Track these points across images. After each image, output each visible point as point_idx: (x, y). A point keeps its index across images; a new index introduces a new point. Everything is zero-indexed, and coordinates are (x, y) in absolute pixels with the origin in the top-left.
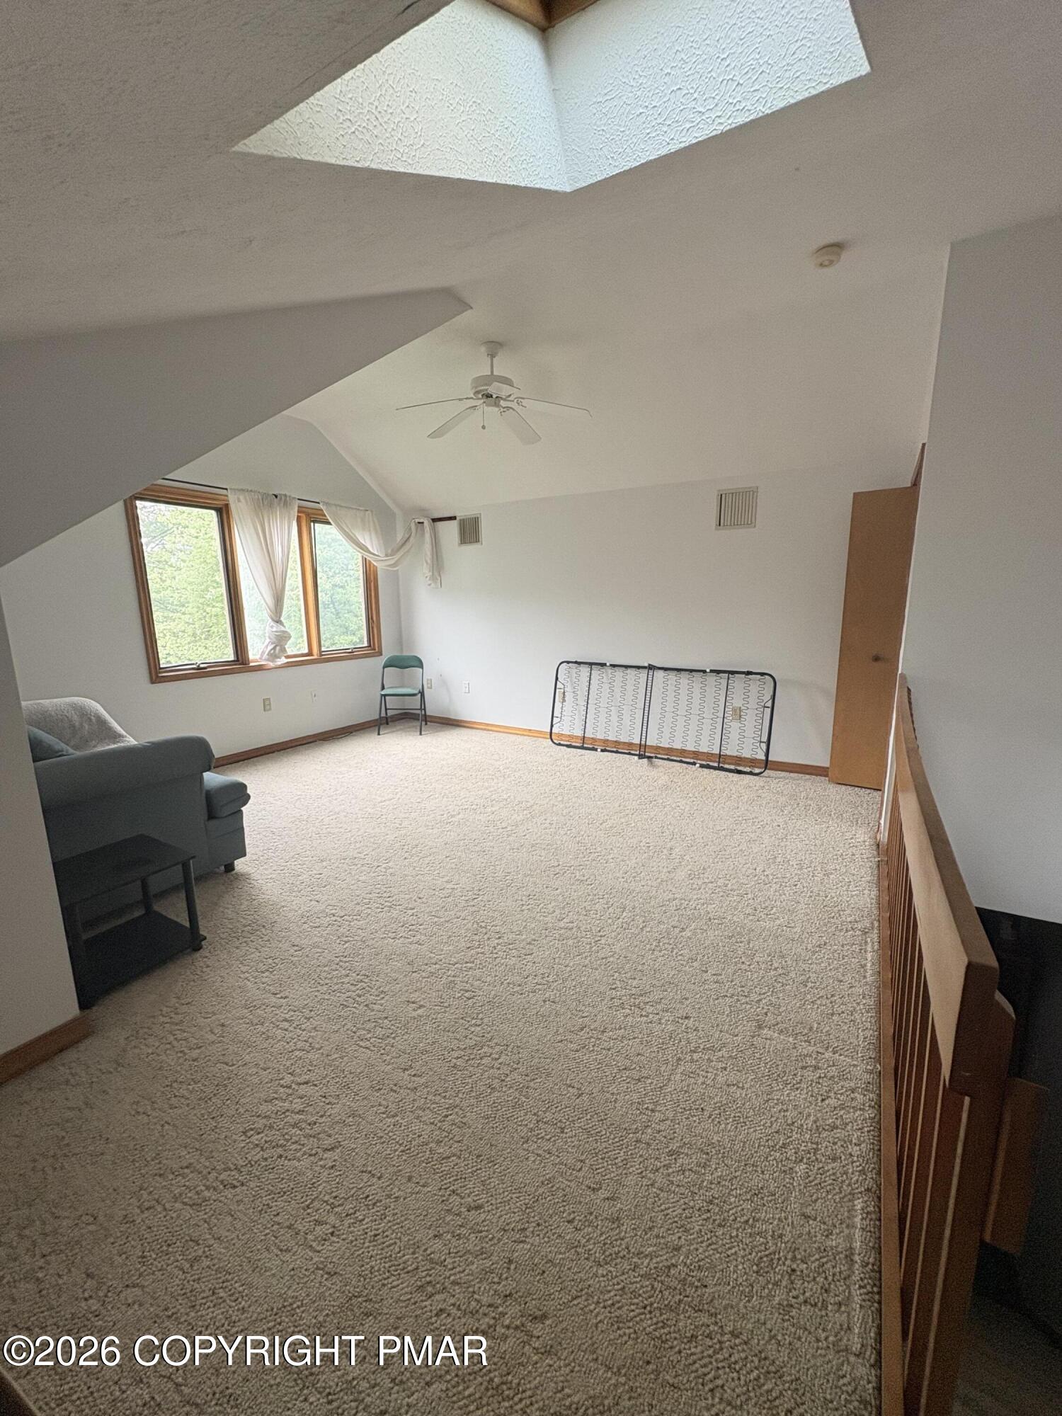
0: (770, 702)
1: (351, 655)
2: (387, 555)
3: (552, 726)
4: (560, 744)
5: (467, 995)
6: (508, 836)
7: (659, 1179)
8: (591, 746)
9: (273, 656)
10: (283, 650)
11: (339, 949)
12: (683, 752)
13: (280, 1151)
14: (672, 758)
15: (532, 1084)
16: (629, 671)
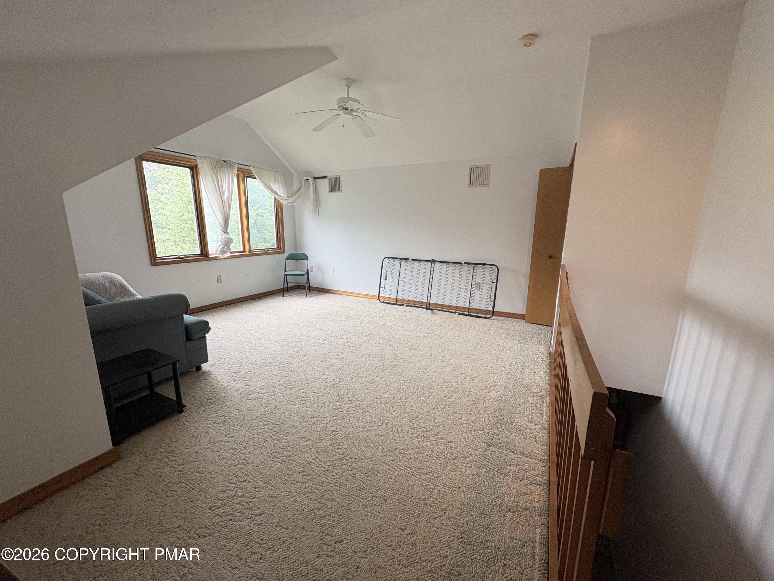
0: (496, 280)
1: (267, 252)
2: (288, 197)
3: (379, 292)
4: (384, 302)
5: (333, 433)
6: (356, 350)
7: (437, 523)
8: (401, 303)
9: (223, 252)
10: (229, 248)
11: (262, 411)
12: (450, 307)
13: (230, 517)
14: (444, 310)
15: (369, 478)
16: (422, 263)
